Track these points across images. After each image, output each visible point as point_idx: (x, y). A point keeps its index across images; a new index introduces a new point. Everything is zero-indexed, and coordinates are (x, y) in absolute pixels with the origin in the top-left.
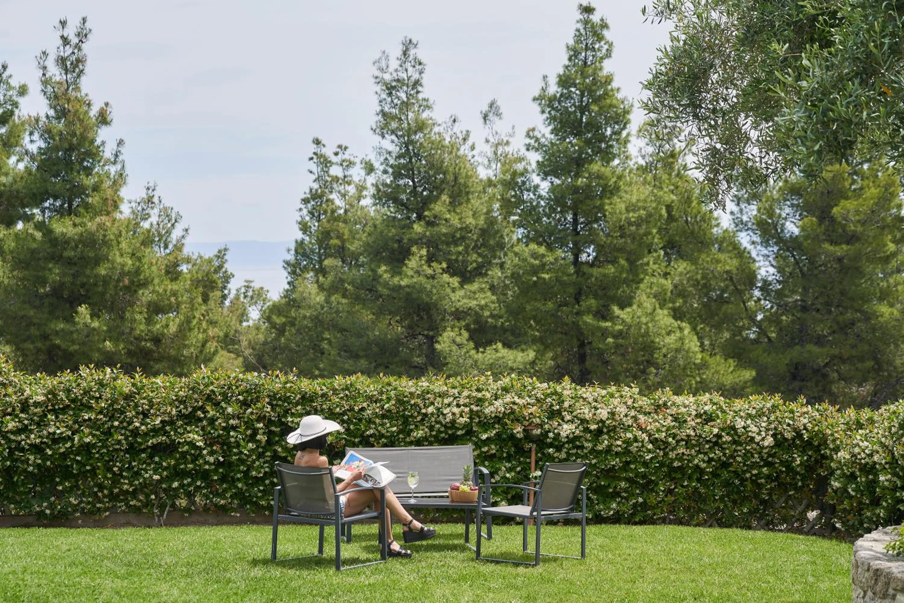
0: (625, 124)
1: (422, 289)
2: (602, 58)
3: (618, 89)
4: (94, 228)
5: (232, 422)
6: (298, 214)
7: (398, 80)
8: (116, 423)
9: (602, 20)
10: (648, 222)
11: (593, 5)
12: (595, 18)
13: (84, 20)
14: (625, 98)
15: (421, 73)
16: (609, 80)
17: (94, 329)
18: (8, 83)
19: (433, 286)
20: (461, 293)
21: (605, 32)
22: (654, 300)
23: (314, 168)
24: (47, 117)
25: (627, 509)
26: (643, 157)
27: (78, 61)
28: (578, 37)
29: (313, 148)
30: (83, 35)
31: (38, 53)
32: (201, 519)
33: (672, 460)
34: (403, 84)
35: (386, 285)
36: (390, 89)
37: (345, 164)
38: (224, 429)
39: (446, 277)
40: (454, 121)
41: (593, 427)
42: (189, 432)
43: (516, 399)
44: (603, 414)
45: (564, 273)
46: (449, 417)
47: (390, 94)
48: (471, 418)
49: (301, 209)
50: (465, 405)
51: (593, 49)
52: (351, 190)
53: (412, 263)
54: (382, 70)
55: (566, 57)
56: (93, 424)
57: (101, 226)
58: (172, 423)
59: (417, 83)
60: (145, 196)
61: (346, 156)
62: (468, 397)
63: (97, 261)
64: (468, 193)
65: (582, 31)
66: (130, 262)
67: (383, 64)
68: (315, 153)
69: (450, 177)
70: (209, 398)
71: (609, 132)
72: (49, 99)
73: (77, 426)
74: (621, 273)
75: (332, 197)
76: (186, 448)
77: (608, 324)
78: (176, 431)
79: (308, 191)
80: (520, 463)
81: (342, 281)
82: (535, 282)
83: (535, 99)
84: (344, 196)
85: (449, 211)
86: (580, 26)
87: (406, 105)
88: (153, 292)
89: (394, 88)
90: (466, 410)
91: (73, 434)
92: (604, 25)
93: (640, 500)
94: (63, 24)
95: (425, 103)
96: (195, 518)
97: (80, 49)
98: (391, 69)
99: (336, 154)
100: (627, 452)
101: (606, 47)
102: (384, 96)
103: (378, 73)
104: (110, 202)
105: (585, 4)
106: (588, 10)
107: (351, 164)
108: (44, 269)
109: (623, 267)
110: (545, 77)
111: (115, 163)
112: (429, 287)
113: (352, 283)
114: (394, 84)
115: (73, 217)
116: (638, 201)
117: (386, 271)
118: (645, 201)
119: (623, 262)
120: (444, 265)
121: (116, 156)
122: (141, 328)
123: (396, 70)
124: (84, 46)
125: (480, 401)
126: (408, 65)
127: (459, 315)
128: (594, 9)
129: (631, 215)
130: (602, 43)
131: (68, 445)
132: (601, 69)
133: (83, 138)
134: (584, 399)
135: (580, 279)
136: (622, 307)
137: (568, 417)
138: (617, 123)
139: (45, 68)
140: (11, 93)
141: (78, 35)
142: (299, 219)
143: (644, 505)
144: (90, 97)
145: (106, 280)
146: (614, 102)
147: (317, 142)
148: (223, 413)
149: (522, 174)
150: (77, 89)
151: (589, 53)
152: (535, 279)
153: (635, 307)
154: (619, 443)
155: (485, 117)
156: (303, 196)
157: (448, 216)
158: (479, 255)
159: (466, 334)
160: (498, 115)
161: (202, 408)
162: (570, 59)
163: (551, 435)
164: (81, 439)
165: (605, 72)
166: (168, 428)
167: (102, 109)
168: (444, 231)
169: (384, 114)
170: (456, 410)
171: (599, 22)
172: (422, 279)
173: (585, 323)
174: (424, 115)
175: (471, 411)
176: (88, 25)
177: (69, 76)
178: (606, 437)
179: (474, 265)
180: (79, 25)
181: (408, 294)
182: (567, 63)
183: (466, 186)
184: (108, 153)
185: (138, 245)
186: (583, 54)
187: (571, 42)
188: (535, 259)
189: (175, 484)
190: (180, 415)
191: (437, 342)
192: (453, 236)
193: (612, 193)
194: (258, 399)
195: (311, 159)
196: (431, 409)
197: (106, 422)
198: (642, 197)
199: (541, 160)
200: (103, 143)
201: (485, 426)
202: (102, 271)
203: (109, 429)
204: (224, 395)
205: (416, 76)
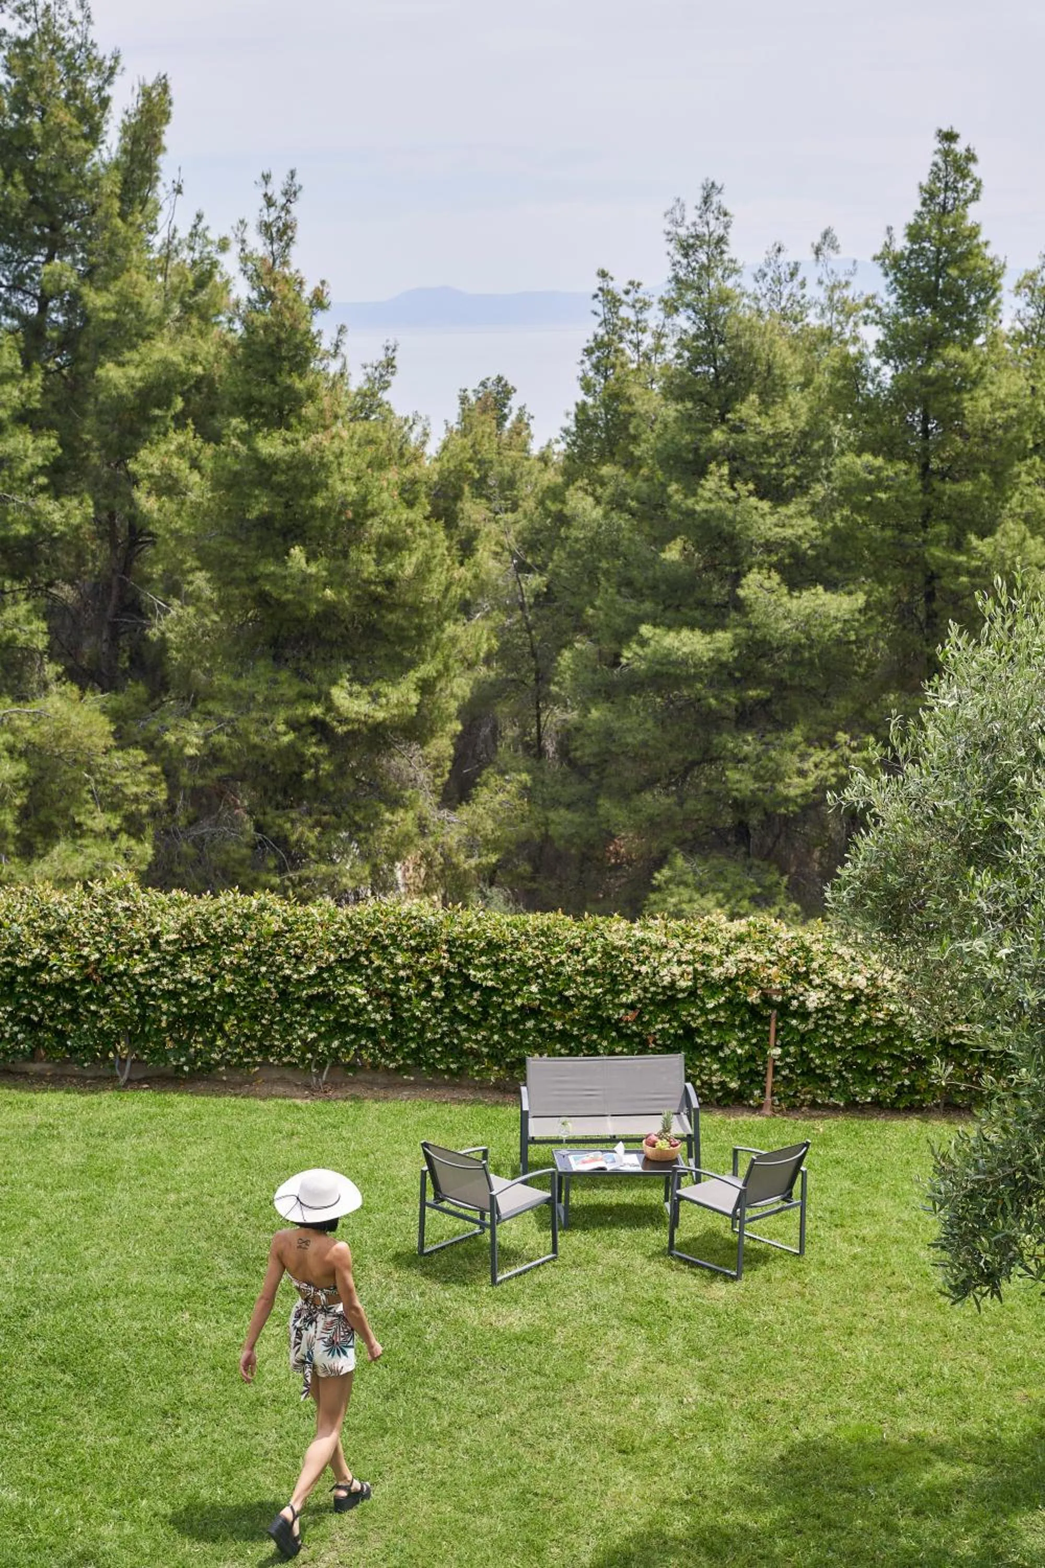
0: (995, 290)
1: (722, 517)
2: (966, 202)
3: (987, 244)
4: (309, 449)
5: (402, 973)
6: (579, 368)
7: (697, 237)
8: (263, 969)
9: (968, 150)
10: (1020, 423)
11: (956, 130)
12: (959, 147)
13: (293, 174)
14: (996, 258)
15: (726, 227)
16: (974, 232)
17: (311, 575)
18: (205, 237)
19: (736, 513)
20: (771, 520)
21: (972, 166)
22: (1023, 527)
23: (599, 308)
24: (249, 300)
25: (889, 1095)
26: (1022, 322)
27: (287, 227)
28: (935, 175)
29: (598, 282)
30: (291, 194)
31: (235, 223)
32: (369, 1078)
33: (948, 1036)
34: (703, 242)
35: (677, 508)
36: (687, 249)
37: (638, 305)
38: (393, 981)
39: (753, 500)
40: (779, 250)
41: (848, 997)
42: (351, 983)
43: (752, 956)
44: (860, 981)
45: (906, 491)
46: (668, 979)
47: (686, 255)
48: (695, 979)
49: (582, 362)
50: (688, 963)
51: (955, 189)
52: (648, 341)
53: (711, 483)
54: (677, 224)
55: (919, 201)
56: (237, 970)
57: (317, 447)
58: (330, 969)
59: (721, 240)
60: (383, 358)
61: (640, 295)
62: (693, 951)
63: (314, 489)
64: (784, 386)
65: (942, 165)
66: (354, 490)
67: (678, 215)
68: (601, 289)
69: (761, 368)
70: (375, 940)
71: (973, 301)
72: (250, 278)
73: (217, 970)
74: (981, 491)
75: (622, 346)
76: (347, 1001)
77: (962, 558)
78: (335, 980)
79: (591, 338)
80: (756, 1031)
81: (624, 495)
82: (870, 503)
83: (875, 258)
84: (637, 345)
85: (759, 414)
86: (938, 159)
87: (706, 269)
88: (384, 522)
89: (692, 246)
90: (690, 969)
91: (213, 980)
92: (971, 157)
93: (907, 1082)
94: (266, 178)
95: (731, 265)
96: (361, 1076)
97: (288, 212)
98: (688, 222)
99: (627, 292)
100: (890, 1024)
101: (973, 186)
102: (678, 257)
103: (670, 228)
104: (328, 414)
105: (945, 129)
106: (949, 137)
107: (646, 305)
108: (249, 496)
109: (984, 483)
110: (889, 229)
111: (335, 355)
112: (730, 514)
113: (636, 498)
114: (691, 241)
115: (283, 431)
116: (1007, 395)
117: (677, 491)
118: (1017, 395)
119: (984, 476)
120: (751, 486)
121: (337, 346)
122: (370, 569)
123: (694, 224)
124: (292, 207)
125: (706, 958)
126: (710, 216)
127: (769, 547)
128: (957, 136)
129: (997, 414)
130: (968, 181)
131: (207, 993)
132: (964, 217)
133: (294, 329)
134: (840, 957)
135: (928, 497)
136: (982, 536)
137: (817, 981)
138: (982, 290)
139: (243, 241)
140: (209, 248)
141: (285, 193)
142: (581, 374)
143: (913, 1089)
144: (303, 274)
145: (325, 513)
146: (981, 263)
147: (603, 274)
148: (391, 962)
149: (856, 360)
150: (285, 263)
151: (949, 194)
152: (868, 499)
153: (998, 536)
154: (880, 1015)
155: (818, 251)
156: (586, 345)
157: (758, 420)
158: (798, 465)
159: (776, 577)
160: (835, 248)
161: (367, 953)
162: (924, 204)
163: (795, 1003)
164: (221, 988)
165: (969, 223)
166: (325, 975)
167: (317, 289)
168: (752, 439)
169: (677, 279)
170: (676, 970)
171: (964, 152)
172: (722, 505)
173: (932, 556)
174: (730, 283)
175: (695, 970)
176: (298, 180)
177: (275, 246)
178: (864, 1007)
179: (792, 480)
180: (286, 180)
181: (705, 521)
182: (920, 208)
183: (782, 377)
184: (326, 344)
185: (364, 466)
186: (942, 196)
187: (925, 182)
188: (870, 473)
189: (335, 1044)
190: (340, 961)
191: (741, 587)
192: (764, 444)
193: (975, 383)
194: (435, 945)
195: (596, 296)
196: (644, 969)
197: (251, 967)
198: (1014, 389)
199: (882, 338)
200: (320, 333)
201: (714, 987)
202: (319, 502)
203: (256, 974)
204: (393, 937)
205: (720, 231)
